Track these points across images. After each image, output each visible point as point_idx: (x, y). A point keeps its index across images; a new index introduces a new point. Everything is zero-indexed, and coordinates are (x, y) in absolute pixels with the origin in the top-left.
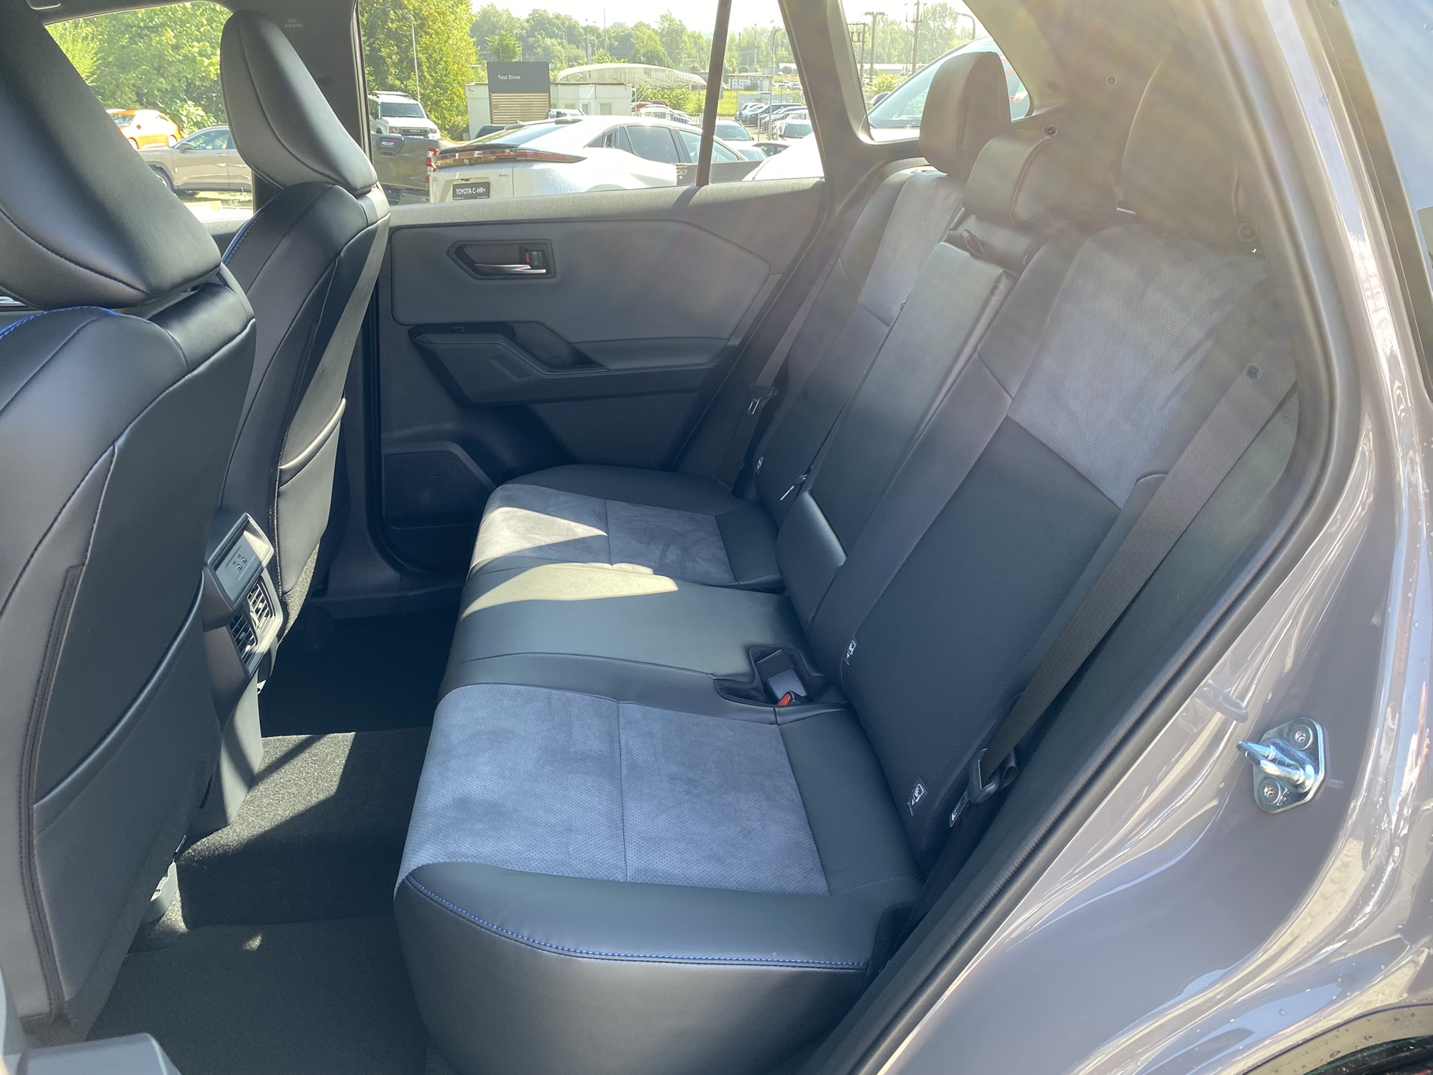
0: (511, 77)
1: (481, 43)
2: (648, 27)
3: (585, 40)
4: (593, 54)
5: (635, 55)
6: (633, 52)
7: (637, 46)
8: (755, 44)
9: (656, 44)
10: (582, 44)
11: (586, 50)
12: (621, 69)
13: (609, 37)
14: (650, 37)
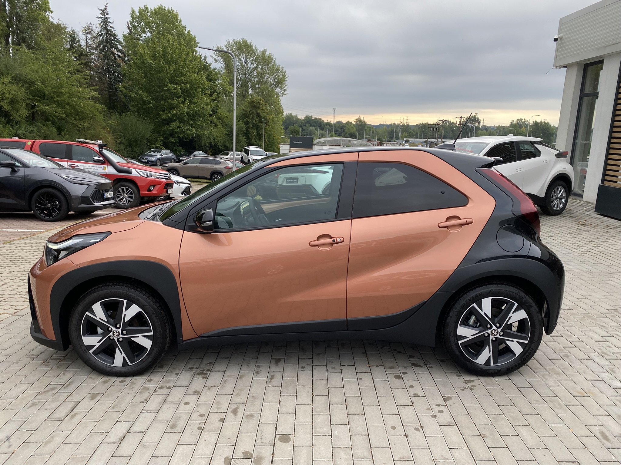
0: (298, 142)
1: (286, 128)
2: (351, 123)
3: (326, 128)
4: (329, 133)
5: (345, 134)
6: (345, 133)
7: (346, 131)
8: (395, 131)
9: (354, 130)
10: (325, 129)
11: (326, 132)
12: (339, 140)
13: (335, 127)
14: (352, 128)
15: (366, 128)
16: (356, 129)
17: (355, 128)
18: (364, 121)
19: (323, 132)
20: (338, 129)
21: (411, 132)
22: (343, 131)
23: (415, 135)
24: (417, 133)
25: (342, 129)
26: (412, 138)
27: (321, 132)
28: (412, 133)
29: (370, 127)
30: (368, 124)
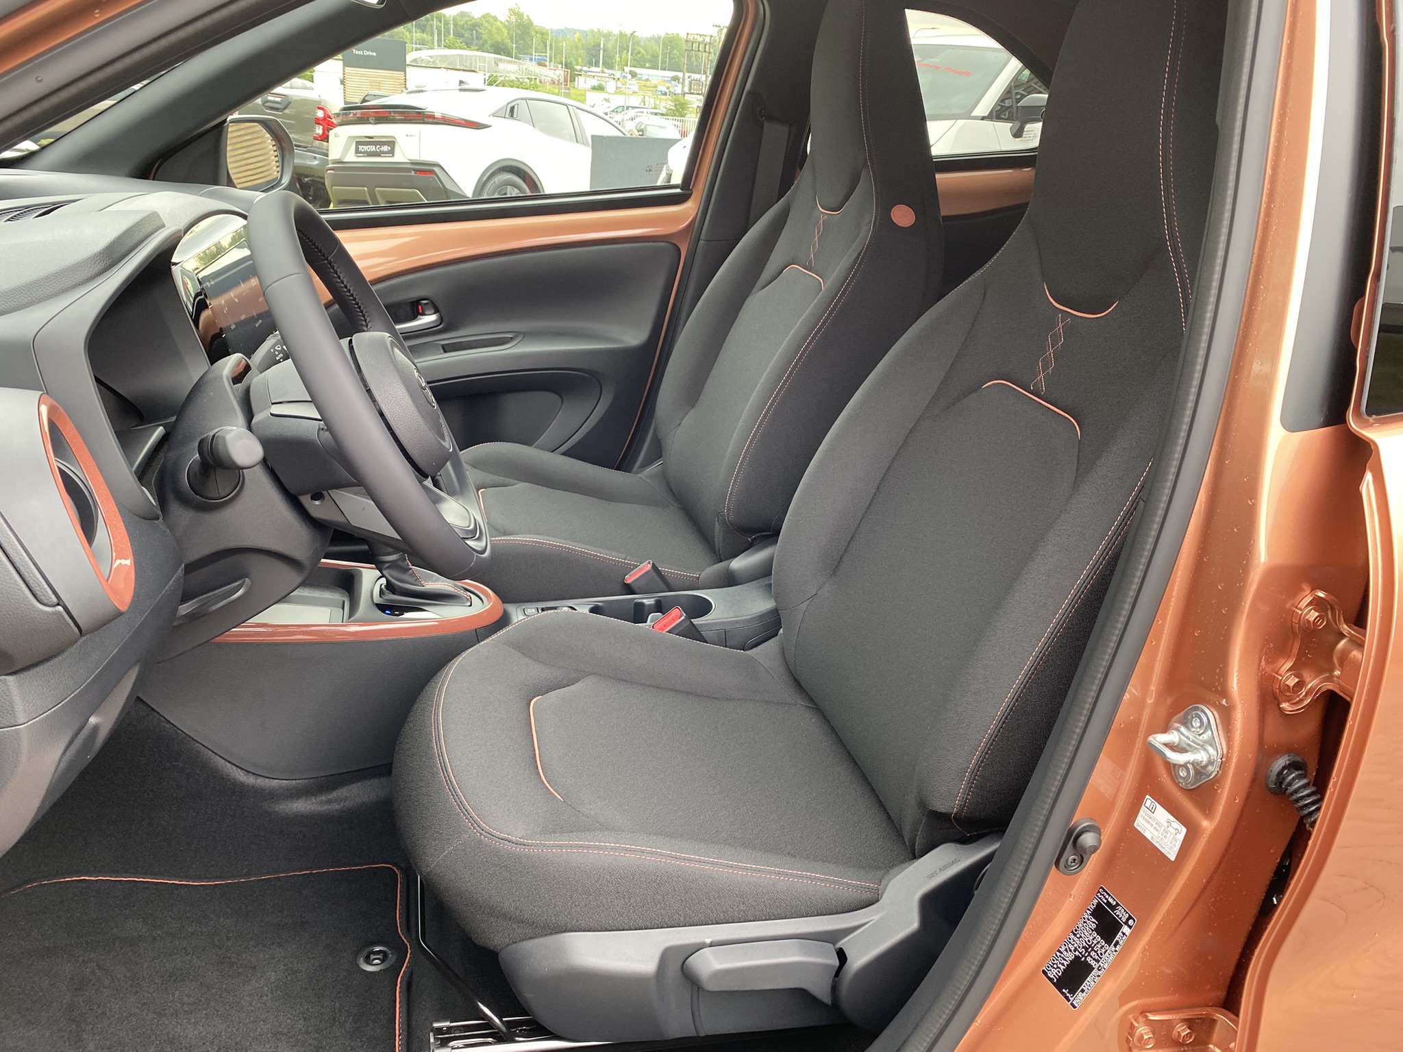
2: (495, 19)
3: (432, 26)
4: (439, 40)
5: (483, 45)
6: (481, 42)
7: (485, 37)
8: (602, 46)
9: (504, 37)
10: (428, 28)
11: (432, 34)
12: (471, 56)
13: (455, 25)
14: (498, 29)
15: (534, 34)
16: (508, 33)
17: (505, 31)
18: (528, 16)
19: (425, 35)
20: (463, 31)
21: (639, 52)
22: (475, 36)
23: (650, 61)
24: (655, 56)
25: (472, 31)
26: (643, 67)
27: (419, 35)
28: (643, 55)
29: (543, 34)
30: (537, 26)
